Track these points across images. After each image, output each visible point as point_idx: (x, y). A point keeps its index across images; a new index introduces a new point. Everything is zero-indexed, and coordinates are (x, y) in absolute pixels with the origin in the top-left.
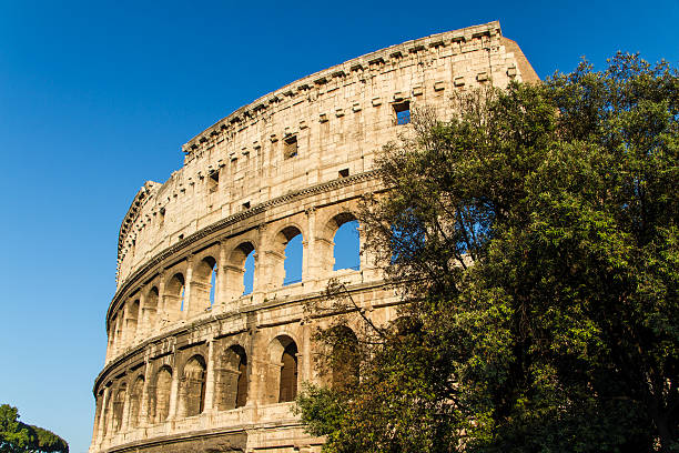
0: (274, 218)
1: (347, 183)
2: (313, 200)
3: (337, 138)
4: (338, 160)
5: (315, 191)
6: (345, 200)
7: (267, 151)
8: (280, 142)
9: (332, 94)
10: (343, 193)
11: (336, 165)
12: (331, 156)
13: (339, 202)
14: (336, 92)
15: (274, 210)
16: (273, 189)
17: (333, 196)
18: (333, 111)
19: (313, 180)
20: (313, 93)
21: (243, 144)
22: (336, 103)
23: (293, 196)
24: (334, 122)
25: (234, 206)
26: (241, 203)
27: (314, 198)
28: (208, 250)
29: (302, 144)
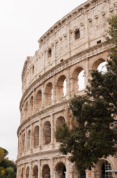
0: (72, 64)
1: (100, 46)
2: (87, 55)
3: (96, 28)
4: (96, 37)
5: (88, 51)
6: (100, 53)
7: (68, 37)
8: (73, 33)
9: (93, 10)
10: (99, 51)
11: (96, 39)
12: (93, 36)
13: (98, 54)
14: (94, 9)
15: (72, 61)
16: (71, 53)
17: (95, 52)
18: (93, 17)
19: (87, 47)
20: (85, 11)
21: (59, 36)
22: (94, 13)
23: (79, 54)
24: (94, 21)
25: (57, 61)
26: (60, 60)
27: (87, 54)
28: (49, 80)
29: (81, 33)
